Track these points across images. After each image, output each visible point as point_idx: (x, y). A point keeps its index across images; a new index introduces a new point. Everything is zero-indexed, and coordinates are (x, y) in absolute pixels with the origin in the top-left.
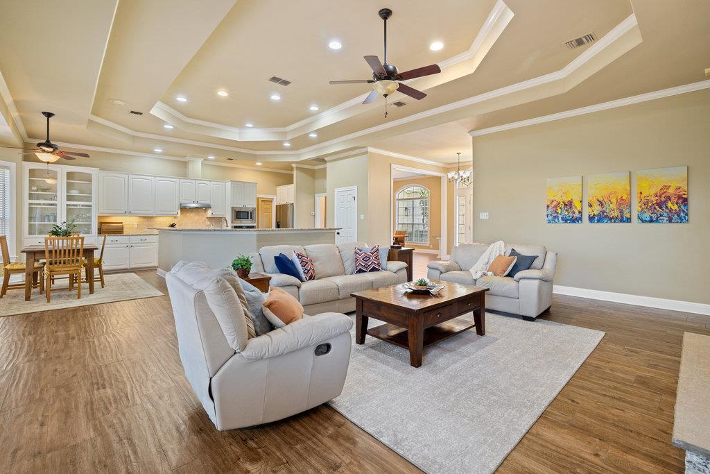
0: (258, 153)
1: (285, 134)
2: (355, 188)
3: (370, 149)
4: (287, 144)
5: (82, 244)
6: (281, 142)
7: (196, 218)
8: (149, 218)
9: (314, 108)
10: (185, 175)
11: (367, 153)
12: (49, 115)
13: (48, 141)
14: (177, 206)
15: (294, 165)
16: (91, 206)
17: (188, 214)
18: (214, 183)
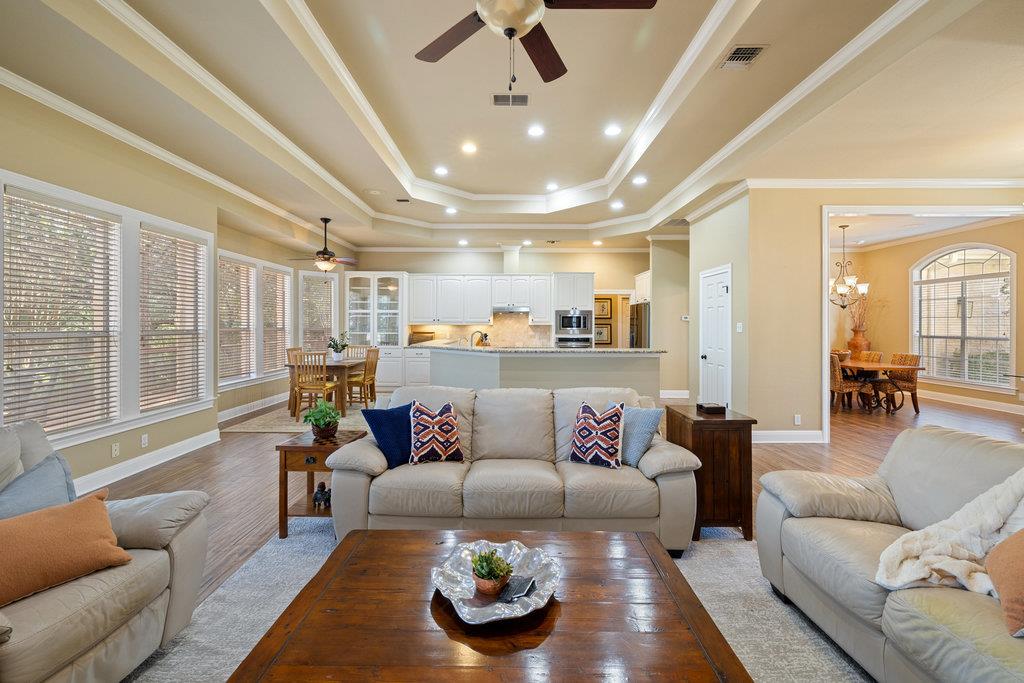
0: (590, 226)
1: (604, 188)
2: (728, 268)
3: (753, 183)
4: (617, 206)
5: (324, 361)
6: (605, 203)
7: (516, 327)
8: (462, 327)
9: (612, 130)
10: (500, 271)
11: (747, 192)
12: (326, 221)
13: (326, 249)
14: (489, 311)
15: (649, 238)
16: (395, 314)
17: (506, 322)
18: (536, 278)
